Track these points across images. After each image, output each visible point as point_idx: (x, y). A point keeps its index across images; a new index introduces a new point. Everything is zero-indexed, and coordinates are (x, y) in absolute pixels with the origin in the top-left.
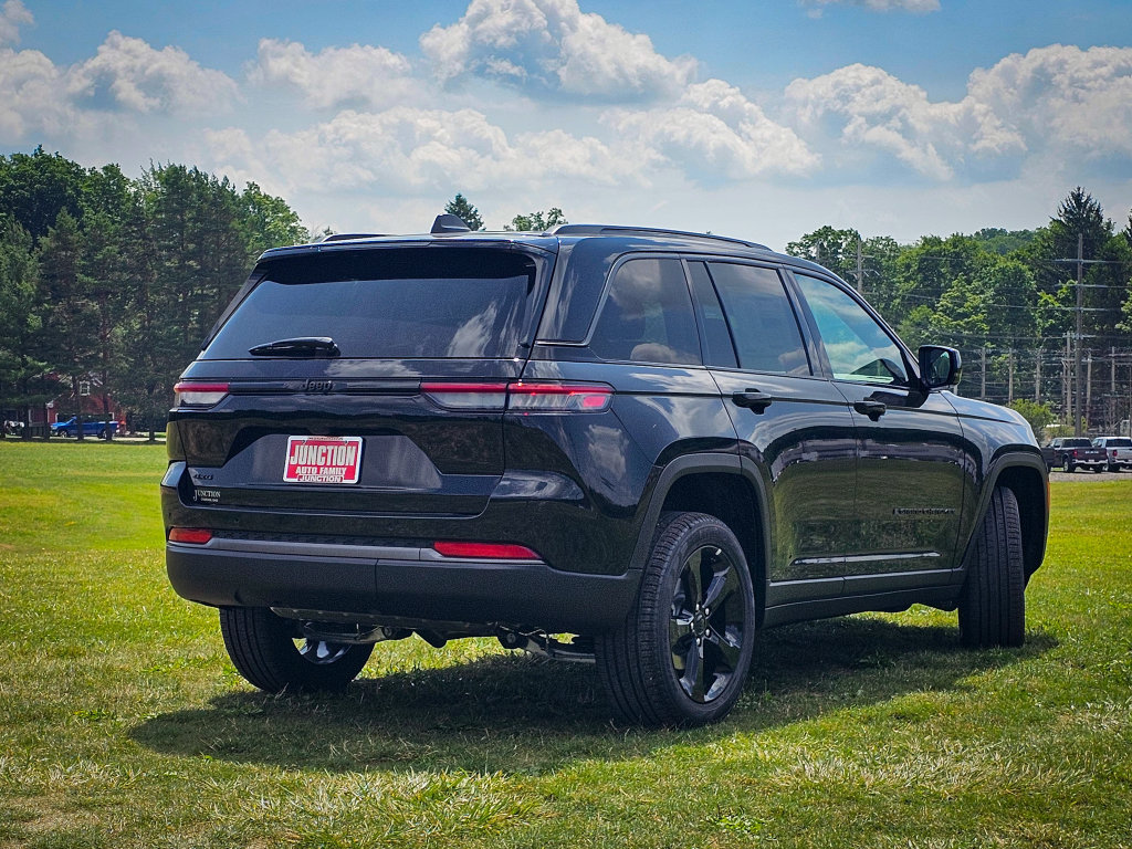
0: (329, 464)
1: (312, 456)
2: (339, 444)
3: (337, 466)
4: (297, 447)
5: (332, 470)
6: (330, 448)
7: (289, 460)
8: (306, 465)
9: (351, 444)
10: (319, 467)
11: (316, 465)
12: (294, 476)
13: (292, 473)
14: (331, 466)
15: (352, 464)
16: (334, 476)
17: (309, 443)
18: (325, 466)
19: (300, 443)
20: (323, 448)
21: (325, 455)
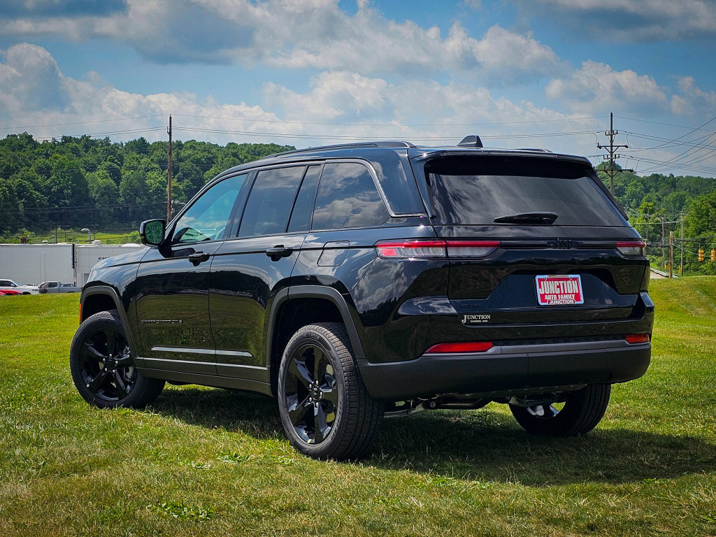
0: (562, 292)
1: (552, 287)
2: (567, 279)
3: (568, 294)
4: (542, 282)
5: (566, 296)
6: (561, 282)
7: (540, 292)
8: (550, 294)
9: (574, 279)
10: (557, 295)
11: (555, 294)
12: (546, 301)
13: (543, 300)
14: (564, 293)
15: (577, 292)
16: (568, 300)
17: (549, 280)
18: (560, 294)
19: (543, 280)
20: (557, 283)
21: (559, 287)
